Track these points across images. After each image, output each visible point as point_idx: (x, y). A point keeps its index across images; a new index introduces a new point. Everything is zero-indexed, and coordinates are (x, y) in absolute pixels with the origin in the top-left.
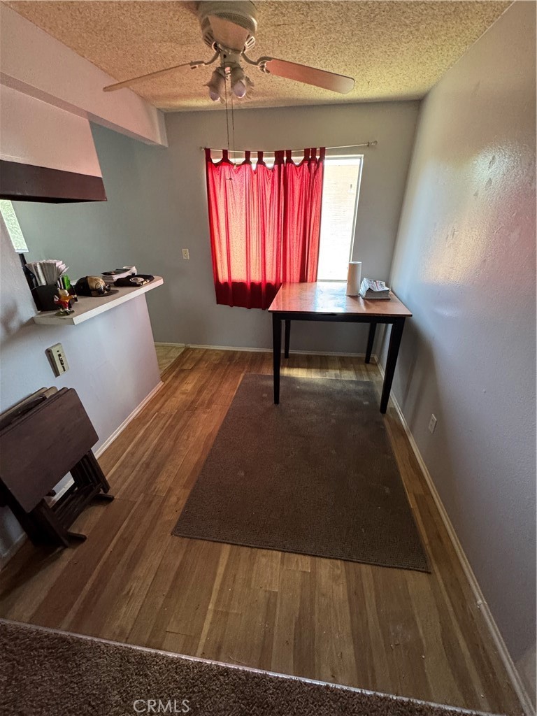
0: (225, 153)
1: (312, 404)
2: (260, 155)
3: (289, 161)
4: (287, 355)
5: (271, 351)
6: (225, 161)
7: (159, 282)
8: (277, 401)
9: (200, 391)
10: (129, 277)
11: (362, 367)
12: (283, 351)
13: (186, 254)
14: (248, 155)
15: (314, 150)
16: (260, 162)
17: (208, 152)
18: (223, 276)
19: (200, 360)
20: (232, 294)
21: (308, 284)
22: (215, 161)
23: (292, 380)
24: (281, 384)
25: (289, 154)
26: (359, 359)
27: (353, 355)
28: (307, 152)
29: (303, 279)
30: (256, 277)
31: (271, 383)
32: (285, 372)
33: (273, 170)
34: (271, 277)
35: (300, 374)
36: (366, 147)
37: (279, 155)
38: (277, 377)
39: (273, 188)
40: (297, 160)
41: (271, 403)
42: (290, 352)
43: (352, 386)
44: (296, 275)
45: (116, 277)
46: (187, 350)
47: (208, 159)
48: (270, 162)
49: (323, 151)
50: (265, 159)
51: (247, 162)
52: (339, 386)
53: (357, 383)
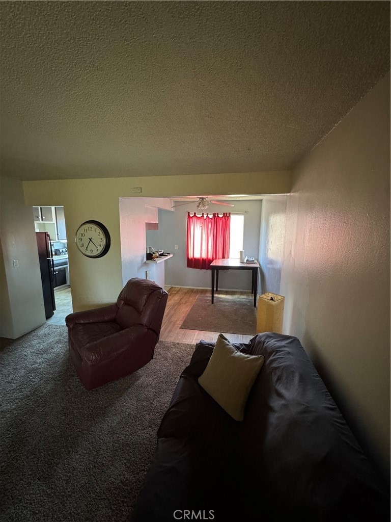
0: (195, 213)
1: (227, 304)
2: (207, 214)
3: (218, 216)
4: (217, 290)
5: (211, 289)
6: (195, 215)
7: (172, 256)
8: (213, 302)
9: (181, 300)
10: (162, 253)
11: (250, 295)
12: (215, 289)
13: (176, 247)
14: (203, 214)
15: (227, 213)
16: (207, 216)
17: (189, 213)
18: (191, 256)
19: (179, 291)
20: (194, 263)
21: (225, 259)
22: (191, 216)
23: (218, 298)
24: (214, 298)
25: (218, 214)
26: (249, 293)
27: (246, 291)
28: (224, 214)
29: (223, 257)
30: (204, 256)
31: (211, 298)
32: (216, 295)
33: (212, 219)
34: (210, 257)
35: (223, 296)
36: (245, 213)
37: (214, 215)
38: (213, 297)
39: (212, 224)
40: (221, 216)
41: (210, 303)
42: (218, 289)
43: (244, 300)
44: (221, 255)
45: (160, 253)
46: (172, 288)
47: (189, 215)
48: (211, 216)
49: (230, 213)
50: (209, 216)
51: (203, 216)
52: (238, 300)
53: (246, 299)
